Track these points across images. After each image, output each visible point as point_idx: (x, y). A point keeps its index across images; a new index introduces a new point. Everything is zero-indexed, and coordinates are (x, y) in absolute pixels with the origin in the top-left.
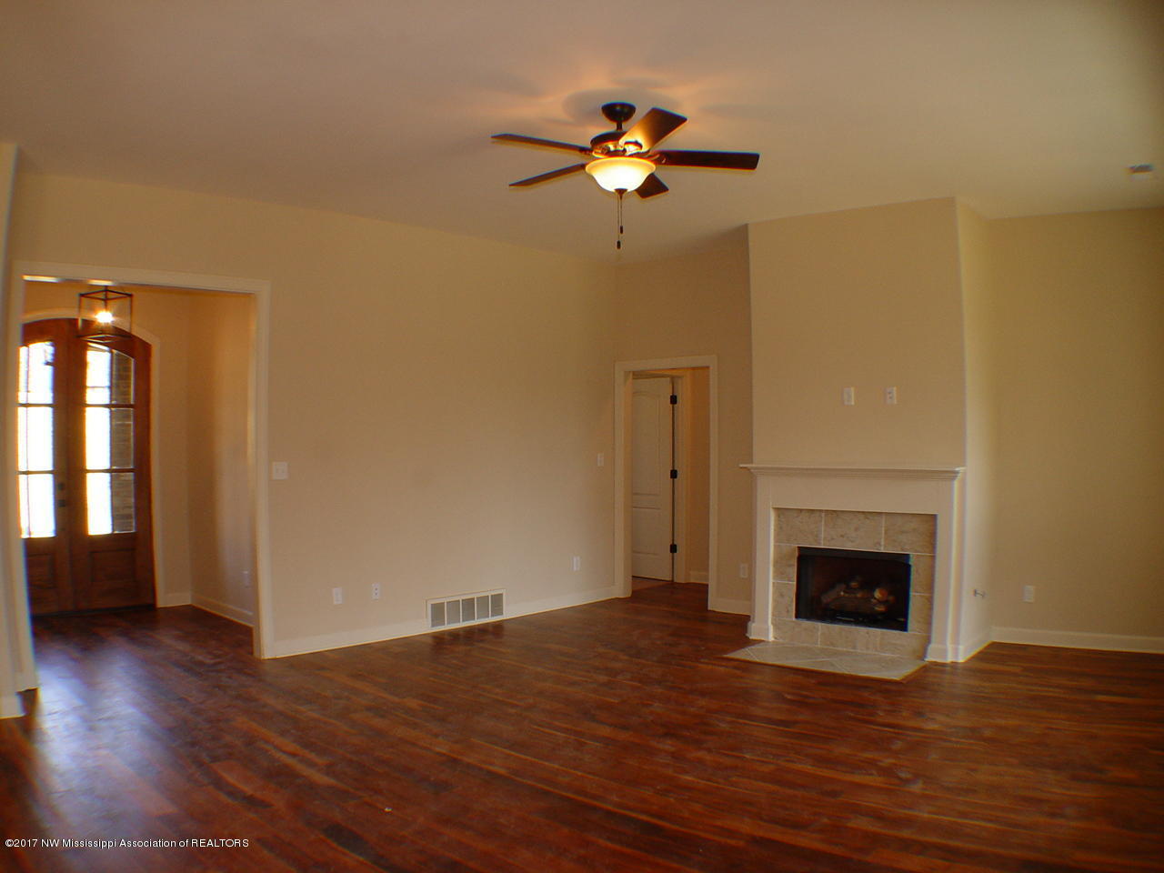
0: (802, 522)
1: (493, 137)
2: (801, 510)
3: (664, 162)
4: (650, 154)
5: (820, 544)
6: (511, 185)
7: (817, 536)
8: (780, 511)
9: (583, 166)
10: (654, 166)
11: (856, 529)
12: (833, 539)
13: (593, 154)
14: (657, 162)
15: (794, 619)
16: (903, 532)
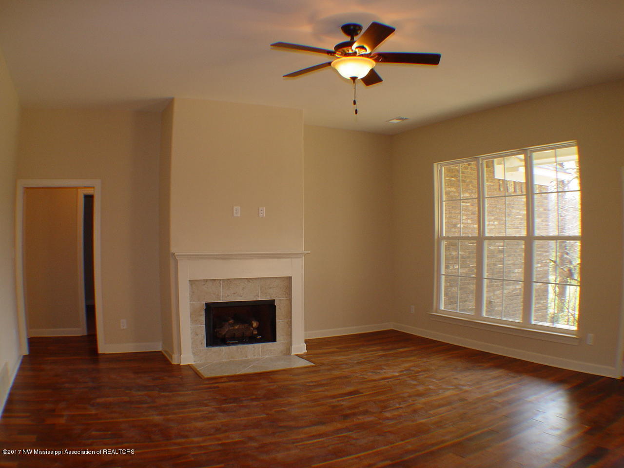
0: (208, 288)
1: (271, 45)
2: (207, 280)
3: (380, 60)
4: (372, 55)
5: (220, 299)
6: (284, 76)
7: (218, 295)
8: (192, 282)
9: (330, 64)
10: (374, 63)
11: (243, 289)
12: (228, 296)
13: (336, 55)
14: (377, 60)
15: (206, 348)
16: (271, 288)
